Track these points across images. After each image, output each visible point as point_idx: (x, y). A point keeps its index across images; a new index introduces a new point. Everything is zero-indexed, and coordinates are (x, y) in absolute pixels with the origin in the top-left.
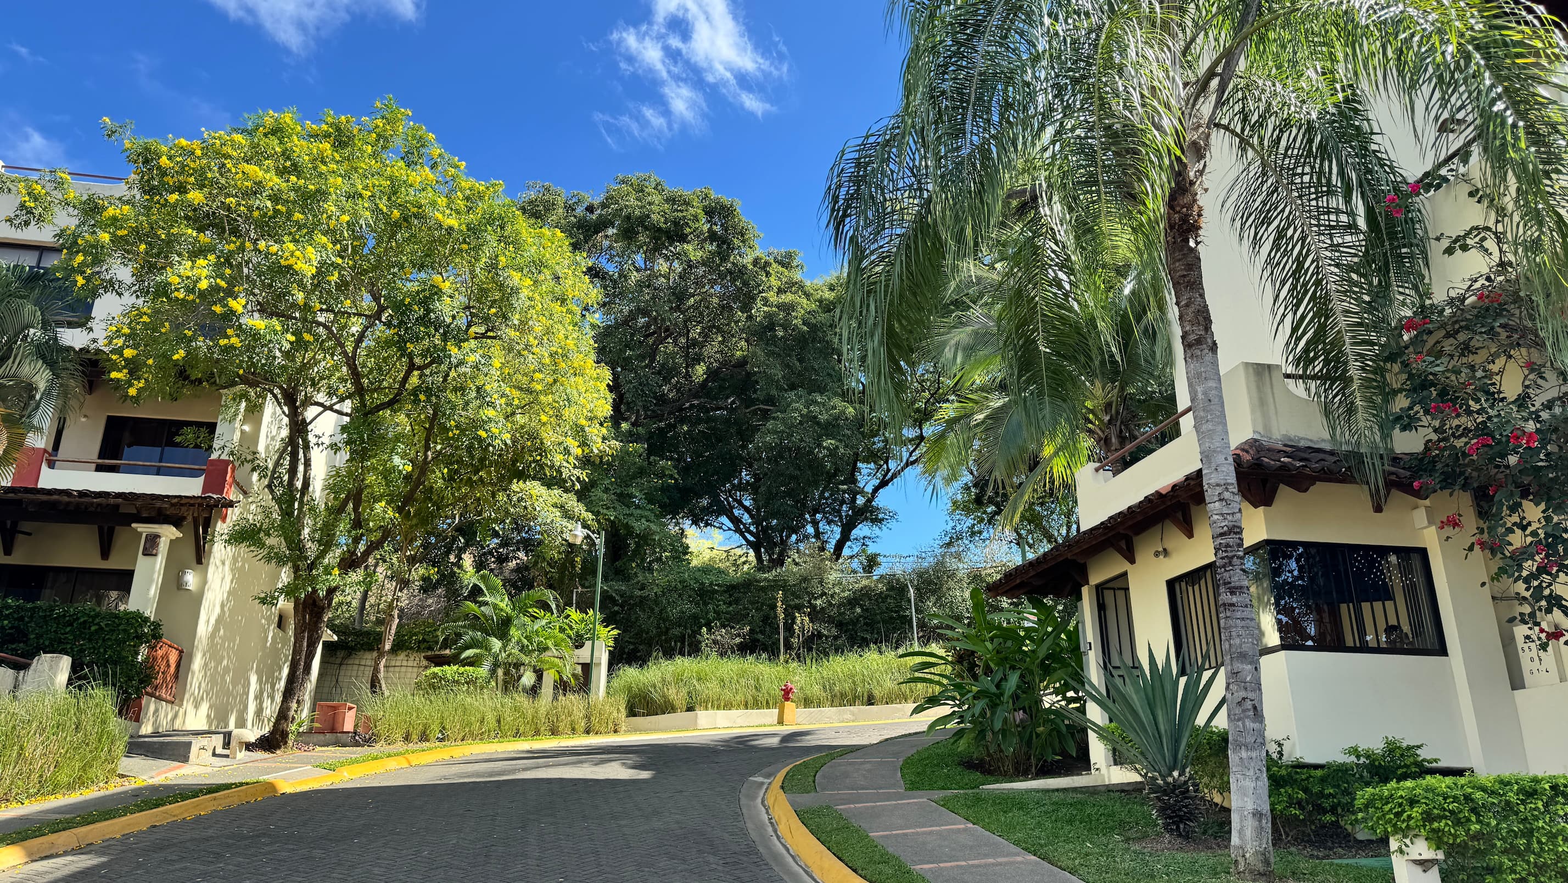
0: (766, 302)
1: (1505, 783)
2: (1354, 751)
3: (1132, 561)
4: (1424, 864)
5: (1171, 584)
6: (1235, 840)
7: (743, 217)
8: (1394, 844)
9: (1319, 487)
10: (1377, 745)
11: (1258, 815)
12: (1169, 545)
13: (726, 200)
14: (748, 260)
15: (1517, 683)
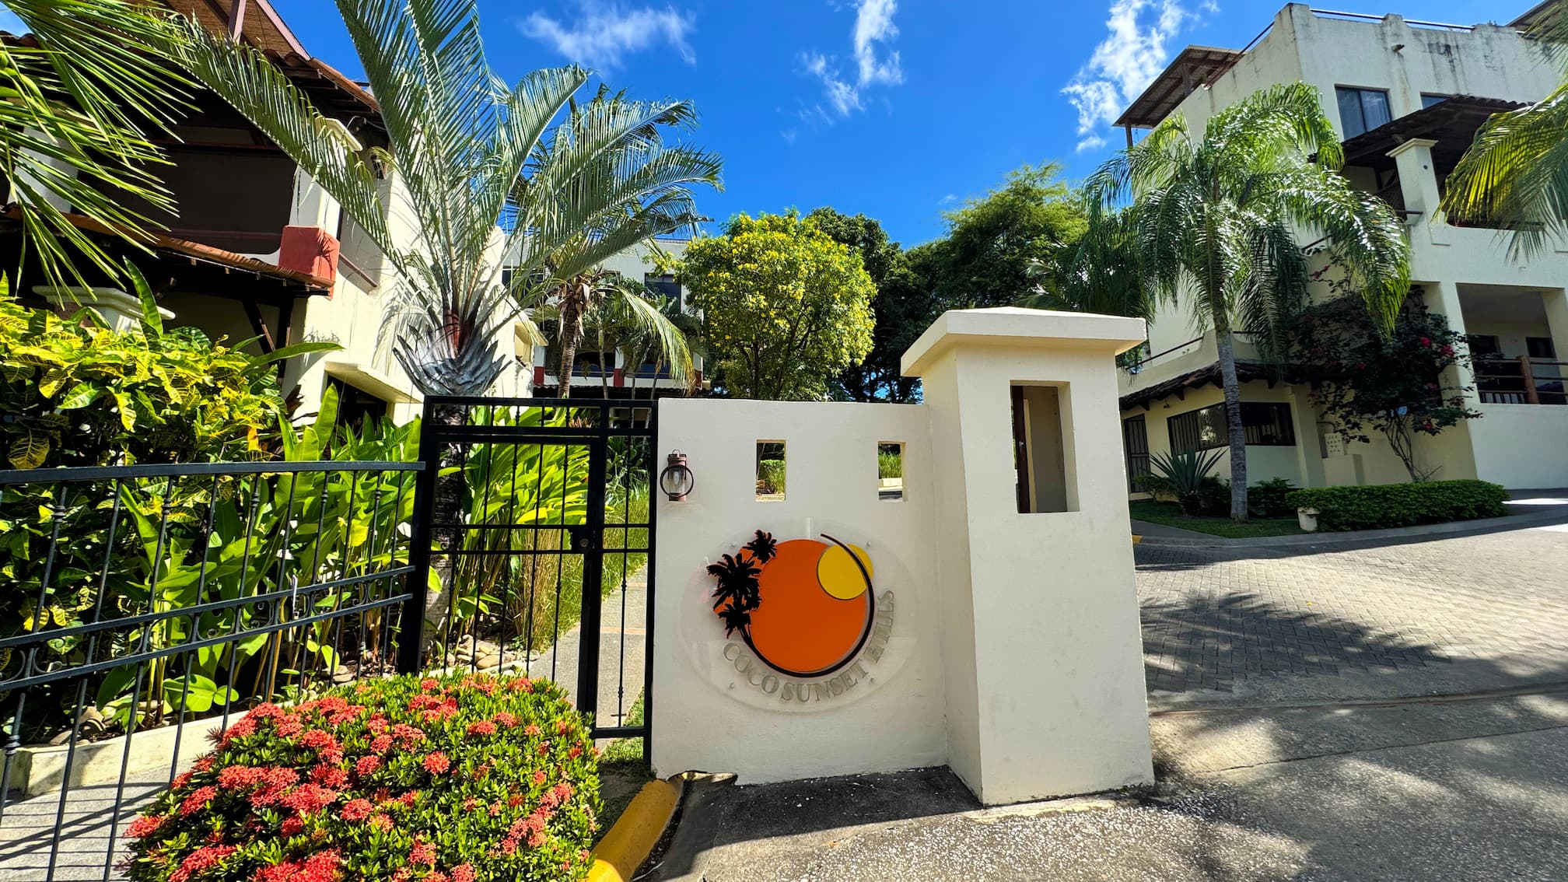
0: (892, 274)
1: (1345, 488)
2: (1261, 483)
3: (1148, 409)
4: (1311, 516)
5: (1169, 420)
6: (1233, 511)
7: (882, 229)
8: (1300, 510)
9: (1255, 381)
10: (1269, 480)
11: (1244, 502)
12: (1169, 403)
13: (874, 221)
14: (881, 251)
15: (1325, 456)
